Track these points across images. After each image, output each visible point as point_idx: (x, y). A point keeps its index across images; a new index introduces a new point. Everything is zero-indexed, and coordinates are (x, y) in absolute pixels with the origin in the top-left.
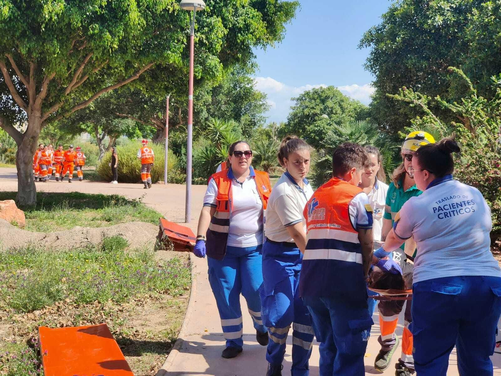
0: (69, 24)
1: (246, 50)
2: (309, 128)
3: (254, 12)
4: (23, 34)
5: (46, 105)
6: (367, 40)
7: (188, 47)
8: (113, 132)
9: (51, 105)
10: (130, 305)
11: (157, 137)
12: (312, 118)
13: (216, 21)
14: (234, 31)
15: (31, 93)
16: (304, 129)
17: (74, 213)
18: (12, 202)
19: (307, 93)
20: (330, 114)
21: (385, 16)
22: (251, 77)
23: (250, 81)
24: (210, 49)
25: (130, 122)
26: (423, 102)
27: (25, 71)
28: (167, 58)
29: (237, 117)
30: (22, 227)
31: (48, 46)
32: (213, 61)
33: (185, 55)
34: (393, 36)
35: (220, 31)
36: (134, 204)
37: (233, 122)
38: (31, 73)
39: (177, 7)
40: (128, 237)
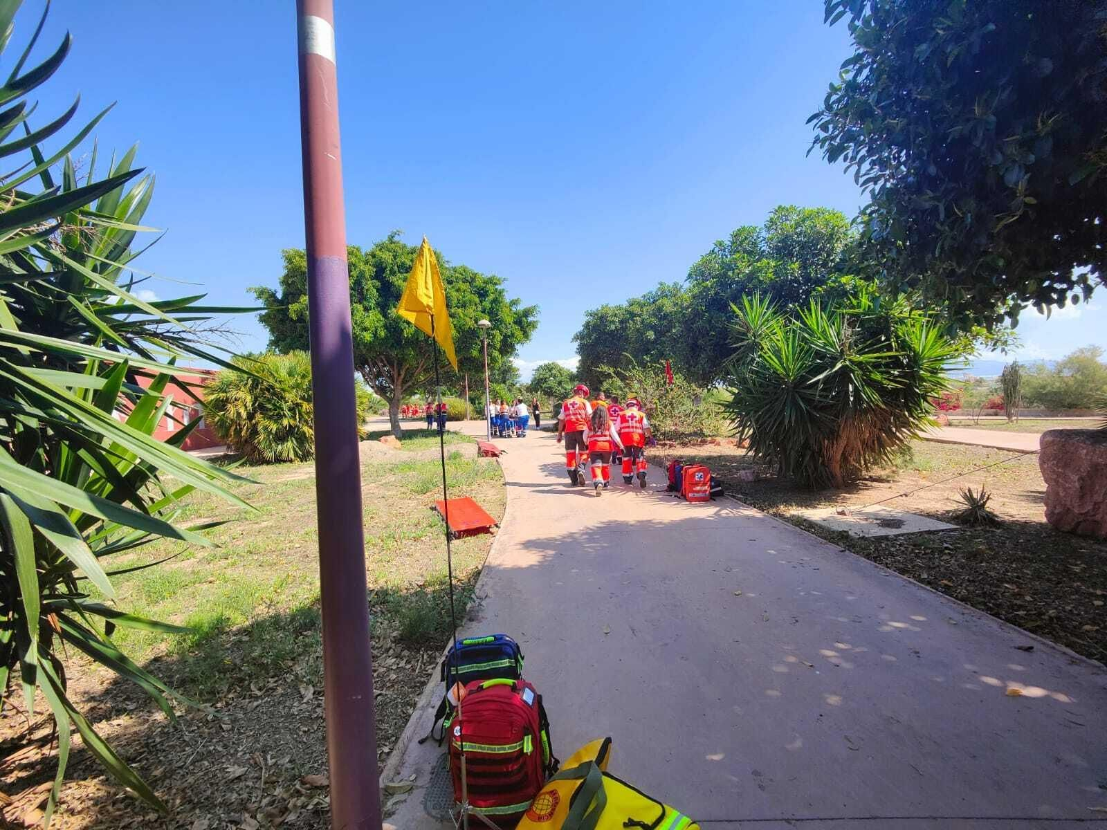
0: (418, 339)
1: (512, 347)
2: (545, 385)
3: (515, 326)
4: (392, 346)
5: (404, 382)
6: (576, 338)
7: (483, 347)
8: (433, 393)
9: (407, 382)
10: (475, 487)
11: (461, 394)
12: (545, 380)
13: (496, 332)
14: (506, 337)
15: (395, 376)
16: (541, 387)
17: (424, 440)
18: (393, 436)
19: (541, 366)
20: (554, 377)
21: (583, 326)
22: (511, 359)
23: (510, 362)
24: (494, 348)
25: (444, 388)
26: (611, 371)
27: (392, 365)
28: (471, 353)
29: (504, 382)
30: (400, 449)
31: (406, 351)
32: (496, 353)
33: (481, 351)
34: (589, 335)
35: (499, 338)
36: (456, 433)
37: (502, 385)
38: (395, 365)
39: (475, 326)
40: (462, 451)
